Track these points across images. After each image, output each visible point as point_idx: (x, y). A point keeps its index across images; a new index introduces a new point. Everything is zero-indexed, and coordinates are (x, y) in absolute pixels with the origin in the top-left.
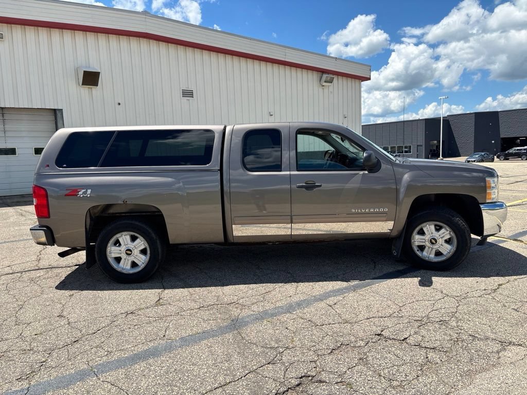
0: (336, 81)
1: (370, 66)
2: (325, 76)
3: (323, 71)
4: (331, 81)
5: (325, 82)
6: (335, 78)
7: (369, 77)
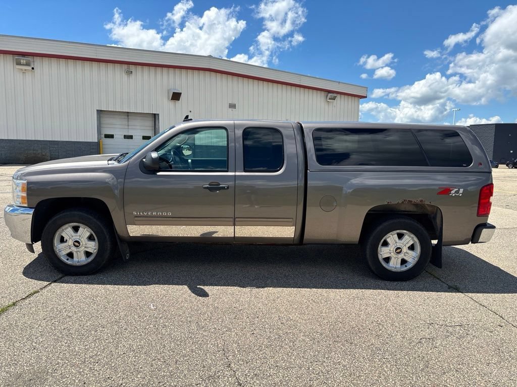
0: (339, 99)
1: (367, 88)
2: (330, 95)
3: (329, 92)
4: (334, 99)
5: (330, 99)
6: (339, 96)
7: (365, 95)
